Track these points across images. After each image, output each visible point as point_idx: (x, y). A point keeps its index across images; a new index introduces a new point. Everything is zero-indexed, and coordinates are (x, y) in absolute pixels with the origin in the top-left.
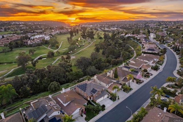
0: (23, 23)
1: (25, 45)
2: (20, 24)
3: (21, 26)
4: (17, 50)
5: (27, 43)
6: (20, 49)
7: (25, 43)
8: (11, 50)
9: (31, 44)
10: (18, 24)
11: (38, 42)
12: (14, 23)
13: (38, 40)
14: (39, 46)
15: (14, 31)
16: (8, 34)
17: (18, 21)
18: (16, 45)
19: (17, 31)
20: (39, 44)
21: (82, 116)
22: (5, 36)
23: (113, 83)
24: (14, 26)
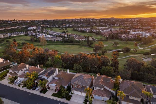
0: (138, 20)
1: (118, 38)
2: (135, 21)
3: (135, 22)
4: (111, 41)
5: (121, 36)
6: (113, 41)
7: (119, 36)
8: (107, 40)
9: (123, 38)
10: (134, 20)
11: (131, 37)
12: (130, 20)
13: (132, 36)
14: (130, 41)
15: (125, 26)
16: (118, 28)
17: (135, 19)
18: (112, 37)
19: (128, 26)
20: (131, 39)
21: (56, 91)
22: (113, 30)
23: (102, 89)
24: (129, 22)
